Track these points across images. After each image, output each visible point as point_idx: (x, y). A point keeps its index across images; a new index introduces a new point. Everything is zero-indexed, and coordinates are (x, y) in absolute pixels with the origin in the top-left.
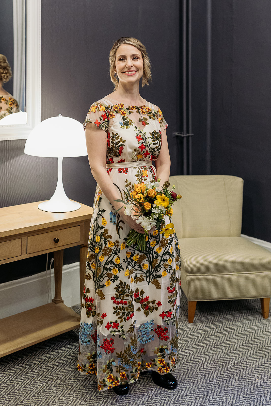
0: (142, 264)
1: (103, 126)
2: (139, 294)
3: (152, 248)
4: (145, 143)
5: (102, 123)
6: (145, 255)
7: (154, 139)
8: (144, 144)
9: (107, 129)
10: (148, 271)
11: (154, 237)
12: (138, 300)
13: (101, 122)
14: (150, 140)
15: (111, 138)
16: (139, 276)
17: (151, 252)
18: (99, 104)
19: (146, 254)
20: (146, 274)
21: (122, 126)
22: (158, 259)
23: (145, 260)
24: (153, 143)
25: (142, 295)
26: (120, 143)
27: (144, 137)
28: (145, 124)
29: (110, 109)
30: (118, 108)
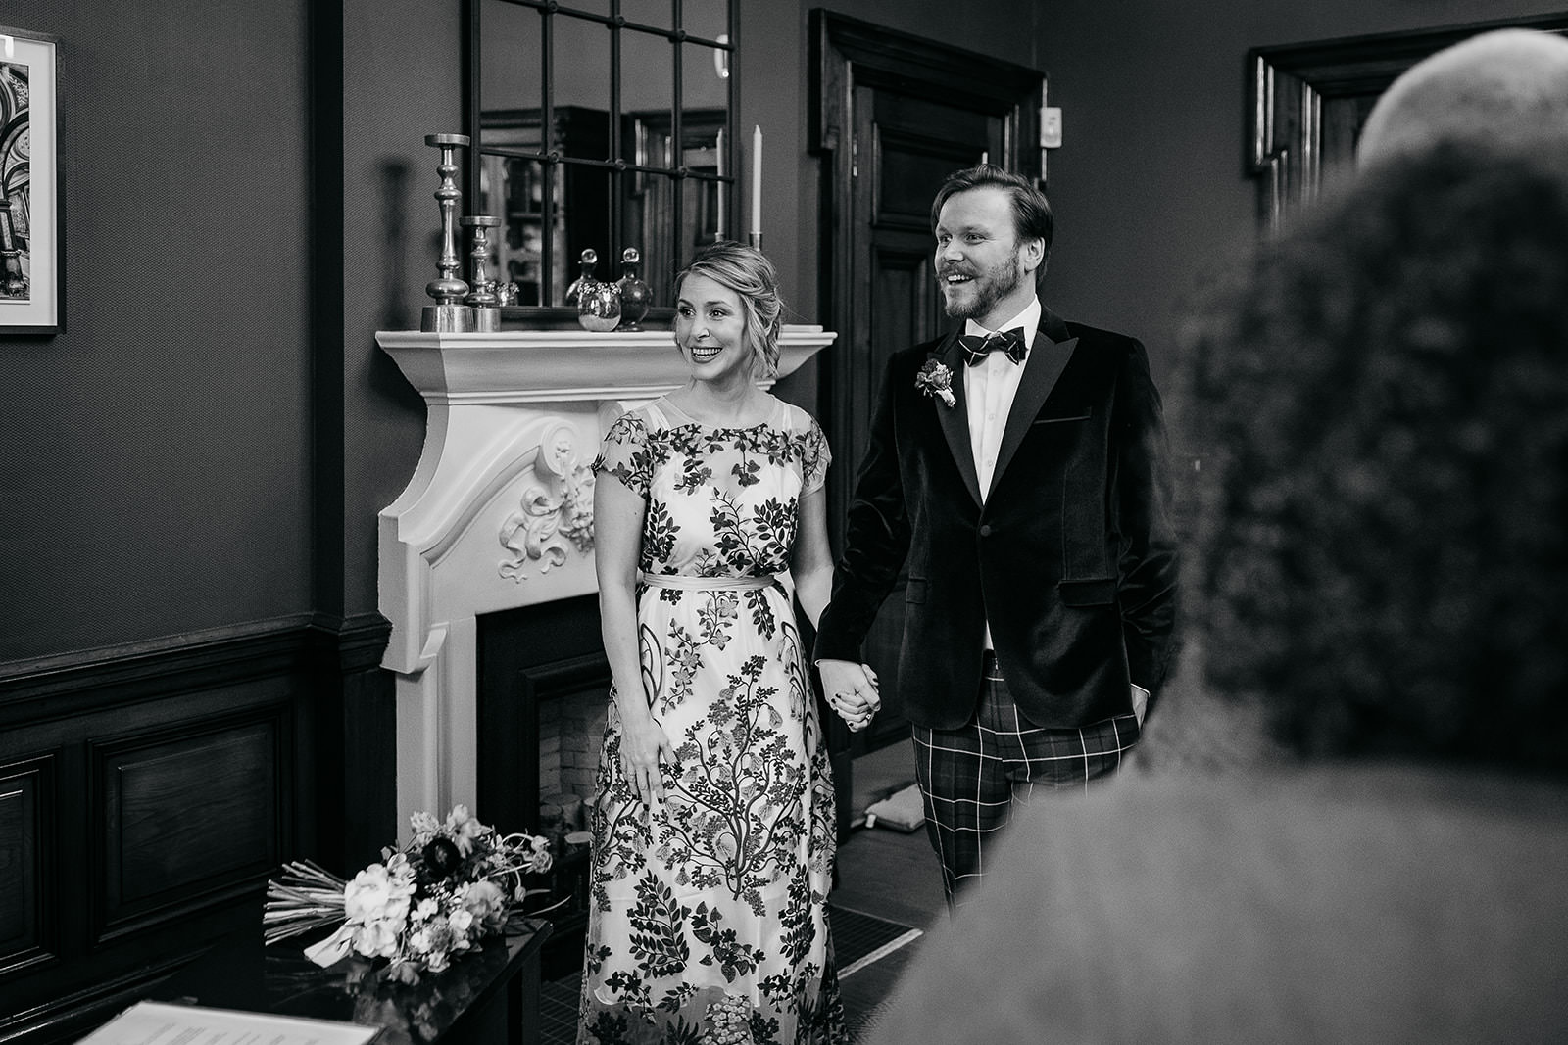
0: (714, 842)
1: (635, 482)
2: (708, 918)
3: (746, 803)
4: (735, 533)
5: (635, 475)
6: (724, 819)
7: (764, 523)
8: (733, 537)
9: (645, 490)
10: (731, 863)
11: (750, 775)
12: (702, 935)
13: (632, 469)
14: (751, 527)
15: (652, 512)
16: (705, 871)
17: (744, 814)
18: (636, 424)
19: (724, 815)
20: (727, 868)
21: (678, 487)
22: (761, 835)
23: (723, 831)
24: (760, 533)
25: (715, 923)
26: (667, 531)
27: (735, 520)
28: (746, 480)
29: (660, 439)
30: (683, 438)
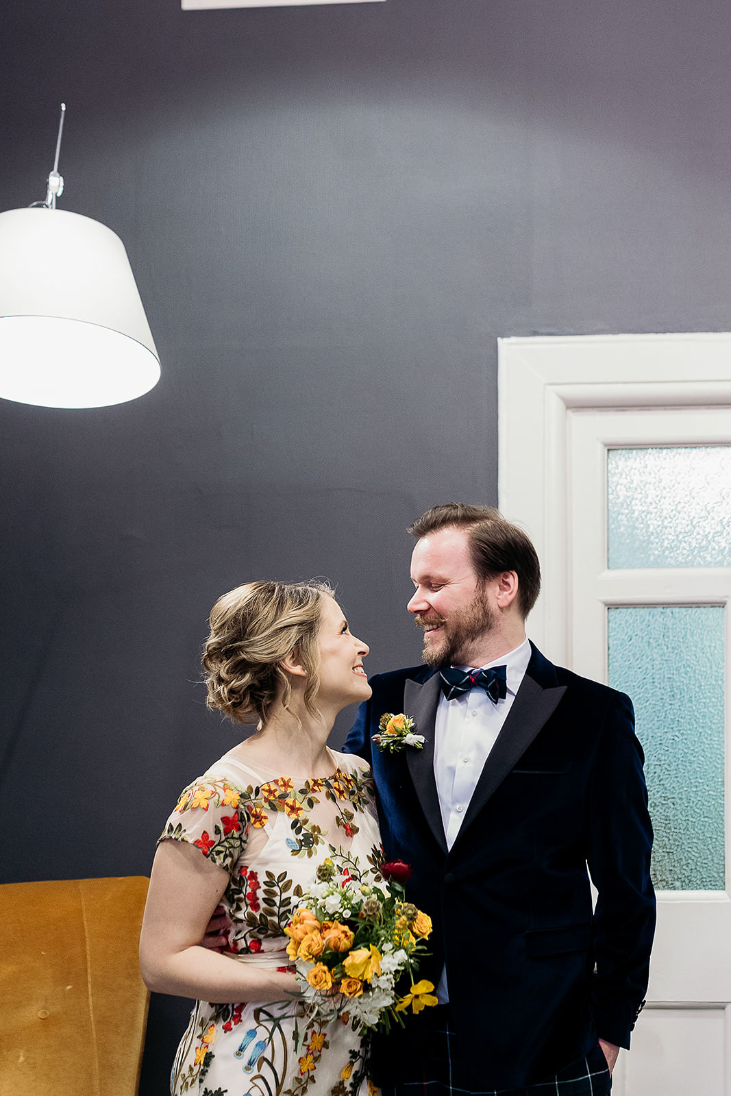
1: (218, 853)
5: (219, 844)
15: (264, 887)
21: (295, 851)
29: (253, 796)
30: (277, 794)
